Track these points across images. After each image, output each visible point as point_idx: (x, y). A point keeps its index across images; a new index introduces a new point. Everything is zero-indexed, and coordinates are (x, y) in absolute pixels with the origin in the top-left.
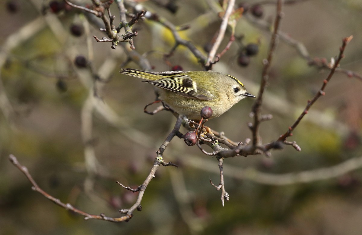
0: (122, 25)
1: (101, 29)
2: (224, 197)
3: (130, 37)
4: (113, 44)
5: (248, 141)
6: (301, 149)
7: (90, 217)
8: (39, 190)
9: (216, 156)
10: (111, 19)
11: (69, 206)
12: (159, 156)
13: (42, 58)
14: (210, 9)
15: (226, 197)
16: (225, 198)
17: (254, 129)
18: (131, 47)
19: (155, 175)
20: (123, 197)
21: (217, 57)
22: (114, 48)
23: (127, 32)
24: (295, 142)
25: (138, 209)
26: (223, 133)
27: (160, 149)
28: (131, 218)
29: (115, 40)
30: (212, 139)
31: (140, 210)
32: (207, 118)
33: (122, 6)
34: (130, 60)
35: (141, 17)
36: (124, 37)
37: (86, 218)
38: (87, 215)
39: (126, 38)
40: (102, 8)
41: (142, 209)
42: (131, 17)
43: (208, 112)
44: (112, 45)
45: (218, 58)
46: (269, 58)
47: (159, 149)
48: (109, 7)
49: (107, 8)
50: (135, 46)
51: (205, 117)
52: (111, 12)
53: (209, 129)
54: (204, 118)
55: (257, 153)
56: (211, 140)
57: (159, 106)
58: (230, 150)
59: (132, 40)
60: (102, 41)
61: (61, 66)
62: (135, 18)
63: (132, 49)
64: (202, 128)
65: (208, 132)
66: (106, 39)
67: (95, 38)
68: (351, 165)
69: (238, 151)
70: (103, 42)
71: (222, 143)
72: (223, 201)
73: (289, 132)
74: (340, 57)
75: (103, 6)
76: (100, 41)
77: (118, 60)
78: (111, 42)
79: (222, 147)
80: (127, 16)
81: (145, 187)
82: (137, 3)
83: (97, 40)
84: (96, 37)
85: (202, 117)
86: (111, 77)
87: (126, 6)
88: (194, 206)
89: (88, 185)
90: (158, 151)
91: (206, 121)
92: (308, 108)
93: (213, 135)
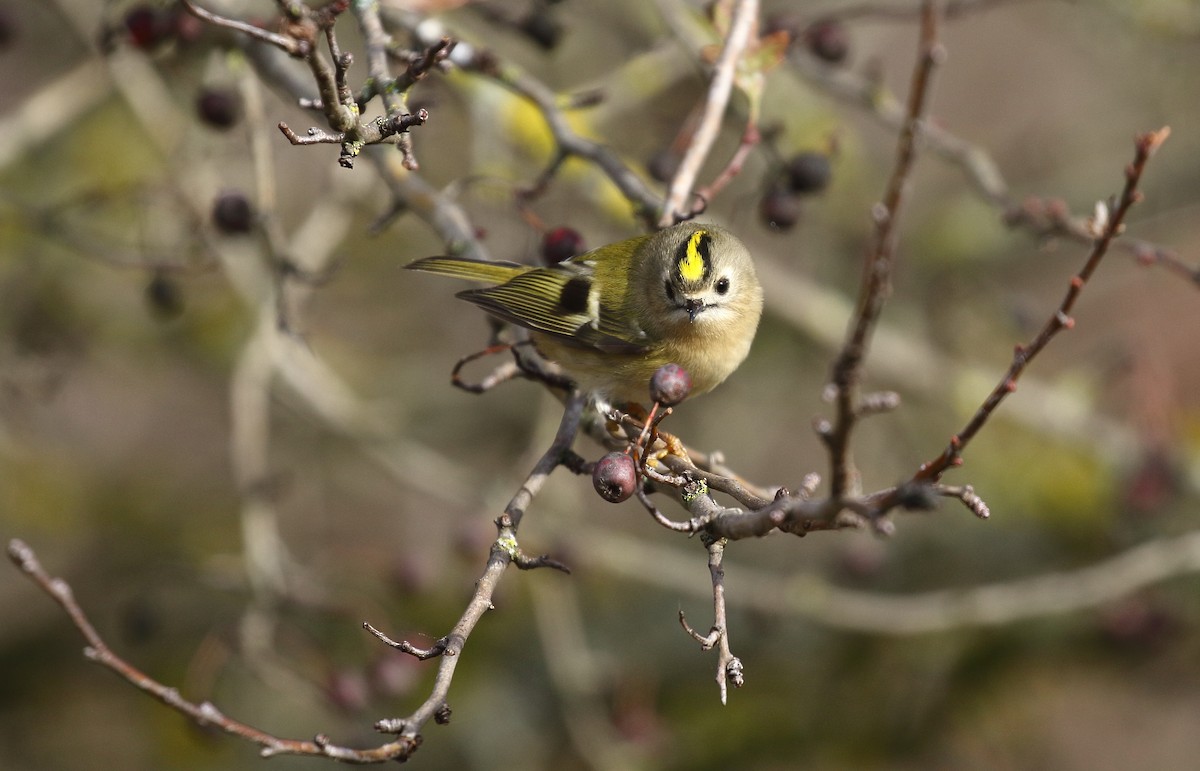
0: (375, 89)
1: (304, 102)
2: (728, 671)
3: (402, 128)
4: (345, 152)
5: (813, 481)
6: (991, 512)
7: (280, 746)
8: (108, 657)
9: (699, 534)
10: (340, 68)
11: (208, 711)
12: (507, 533)
13: (96, 200)
14: (671, 33)
15: (732, 672)
16: (730, 676)
17: (836, 443)
18: (405, 163)
19: (493, 600)
20: (372, 674)
21: (698, 196)
22: (349, 166)
23: (393, 112)
24: (969, 487)
25: (439, 717)
26: (719, 456)
27: (509, 510)
28: (414, 748)
29: (352, 136)
30: (685, 476)
31: (447, 722)
32: (672, 404)
33: (374, 23)
34: (400, 206)
35: (440, 59)
36: (380, 128)
37: (267, 752)
38: (270, 741)
39: (388, 130)
40: (309, 26)
41: (451, 716)
42: (405, 61)
43: (676, 384)
44: (342, 154)
45: (704, 200)
46: (893, 200)
47: (505, 512)
48: (332, 25)
49: (325, 28)
50: (418, 161)
51: (664, 400)
52: (338, 41)
53: (676, 442)
54: (663, 405)
55: (845, 525)
56: (680, 480)
57: (501, 364)
58: (750, 513)
59: (406, 137)
60: (307, 139)
61: (163, 229)
62: (420, 64)
63: (409, 168)
64: (653, 438)
65: (671, 451)
66: (321, 135)
67: (283, 130)
68: (1146, 565)
69: (778, 516)
70: (310, 143)
71: (717, 488)
72: (724, 686)
73: (949, 452)
74: (1127, 201)
75: (314, 19)
76: (300, 139)
77: (357, 207)
78: (340, 145)
79: (721, 504)
80: (392, 57)
81: (462, 641)
82: (424, 14)
83: (289, 137)
84: (285, 126)
85: (655, 400)
86: (335, 265)
87: (389, 24)
88: (613, 705)
89: (256, 631)
90: (500, 519)
91: (667, 414)
92: (1015, 372)
93: (690, 461)
